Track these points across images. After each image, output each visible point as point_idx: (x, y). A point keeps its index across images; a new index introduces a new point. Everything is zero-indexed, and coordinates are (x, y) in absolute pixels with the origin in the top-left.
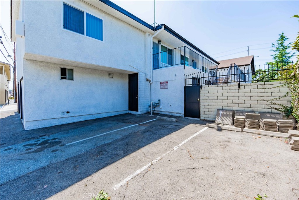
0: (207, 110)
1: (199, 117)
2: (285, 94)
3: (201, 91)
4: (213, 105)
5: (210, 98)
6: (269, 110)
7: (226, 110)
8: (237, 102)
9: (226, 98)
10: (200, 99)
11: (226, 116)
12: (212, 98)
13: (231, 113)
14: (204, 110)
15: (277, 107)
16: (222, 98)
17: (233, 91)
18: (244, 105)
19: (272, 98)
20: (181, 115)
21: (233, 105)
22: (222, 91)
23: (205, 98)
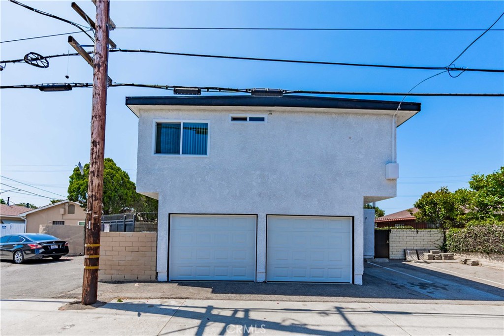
0: (395, 250)
1: (388, 257)
2: (439, 238)
3: (390, 234)
4: (400, 246)
5: (398, 240)
6: (433, 248)
7: (412, 250)
8: (416, 243)
9: (409, 240)
10: (389, 241)
11: (413, 253)
12: (399, 240)
13: (415, 251)
14: (393, 250)
15: (437, 246)
16: (406, 240)
17: (413, 235)
18: (420, 245)
19: (434, 240)
20: (371, 257)
21: (413, 245)
22: (406, 235)
23: (393, 240)
